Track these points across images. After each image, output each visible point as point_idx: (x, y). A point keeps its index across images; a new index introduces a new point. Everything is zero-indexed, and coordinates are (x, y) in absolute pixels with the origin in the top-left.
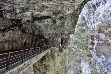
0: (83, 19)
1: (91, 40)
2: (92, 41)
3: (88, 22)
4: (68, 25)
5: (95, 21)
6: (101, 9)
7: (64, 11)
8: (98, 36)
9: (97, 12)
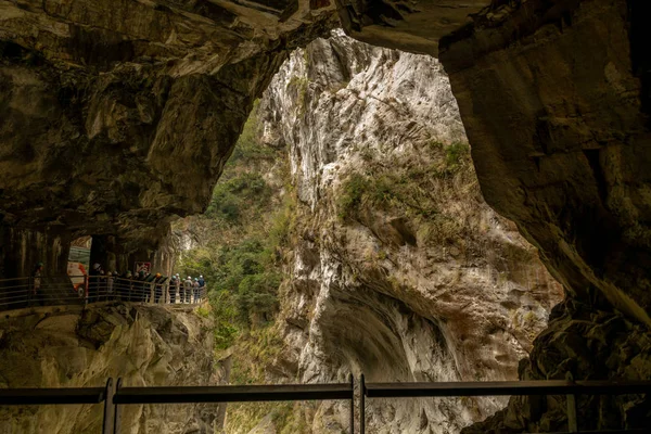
0: (270, 118)
1: (299, 266)
2: (308, 273)
3: (297, 140)
4: (172, 149)
5: (338, 144)
6: (370, 85)
7: (166, 52)
8: (344, 241)
9: (352, 99)
